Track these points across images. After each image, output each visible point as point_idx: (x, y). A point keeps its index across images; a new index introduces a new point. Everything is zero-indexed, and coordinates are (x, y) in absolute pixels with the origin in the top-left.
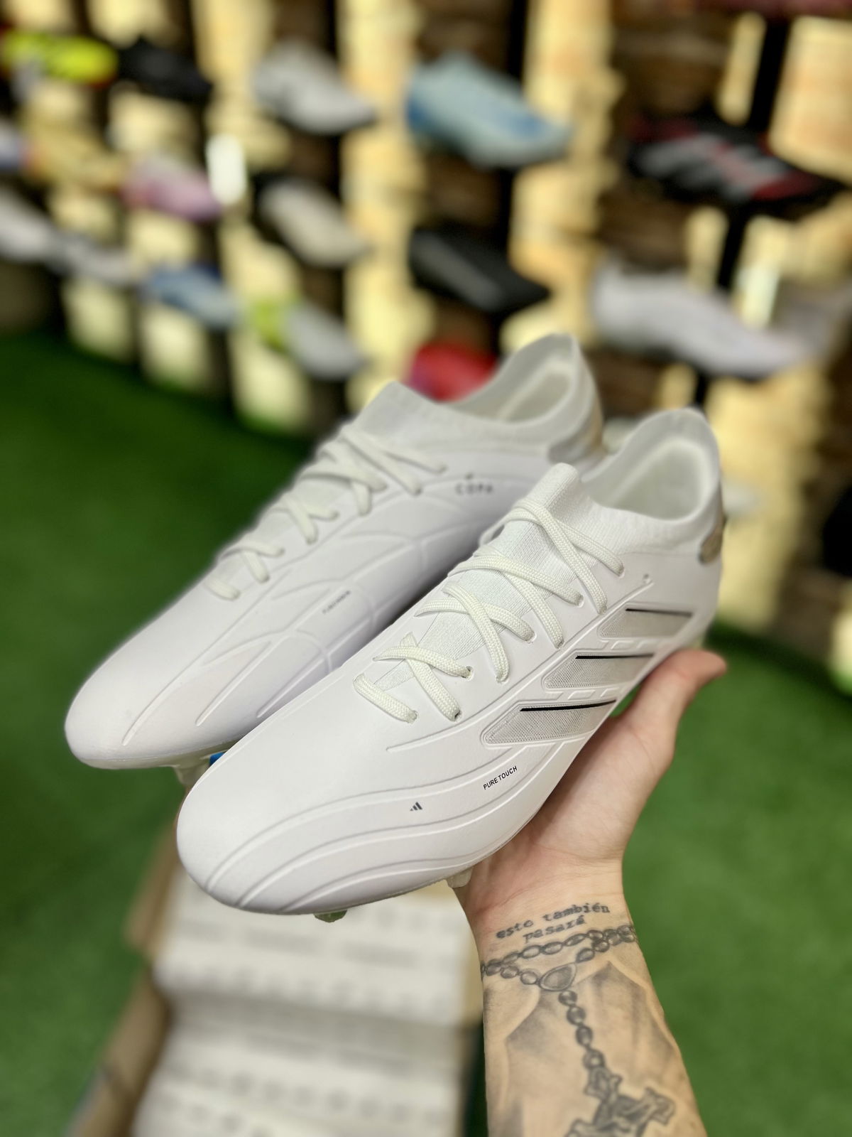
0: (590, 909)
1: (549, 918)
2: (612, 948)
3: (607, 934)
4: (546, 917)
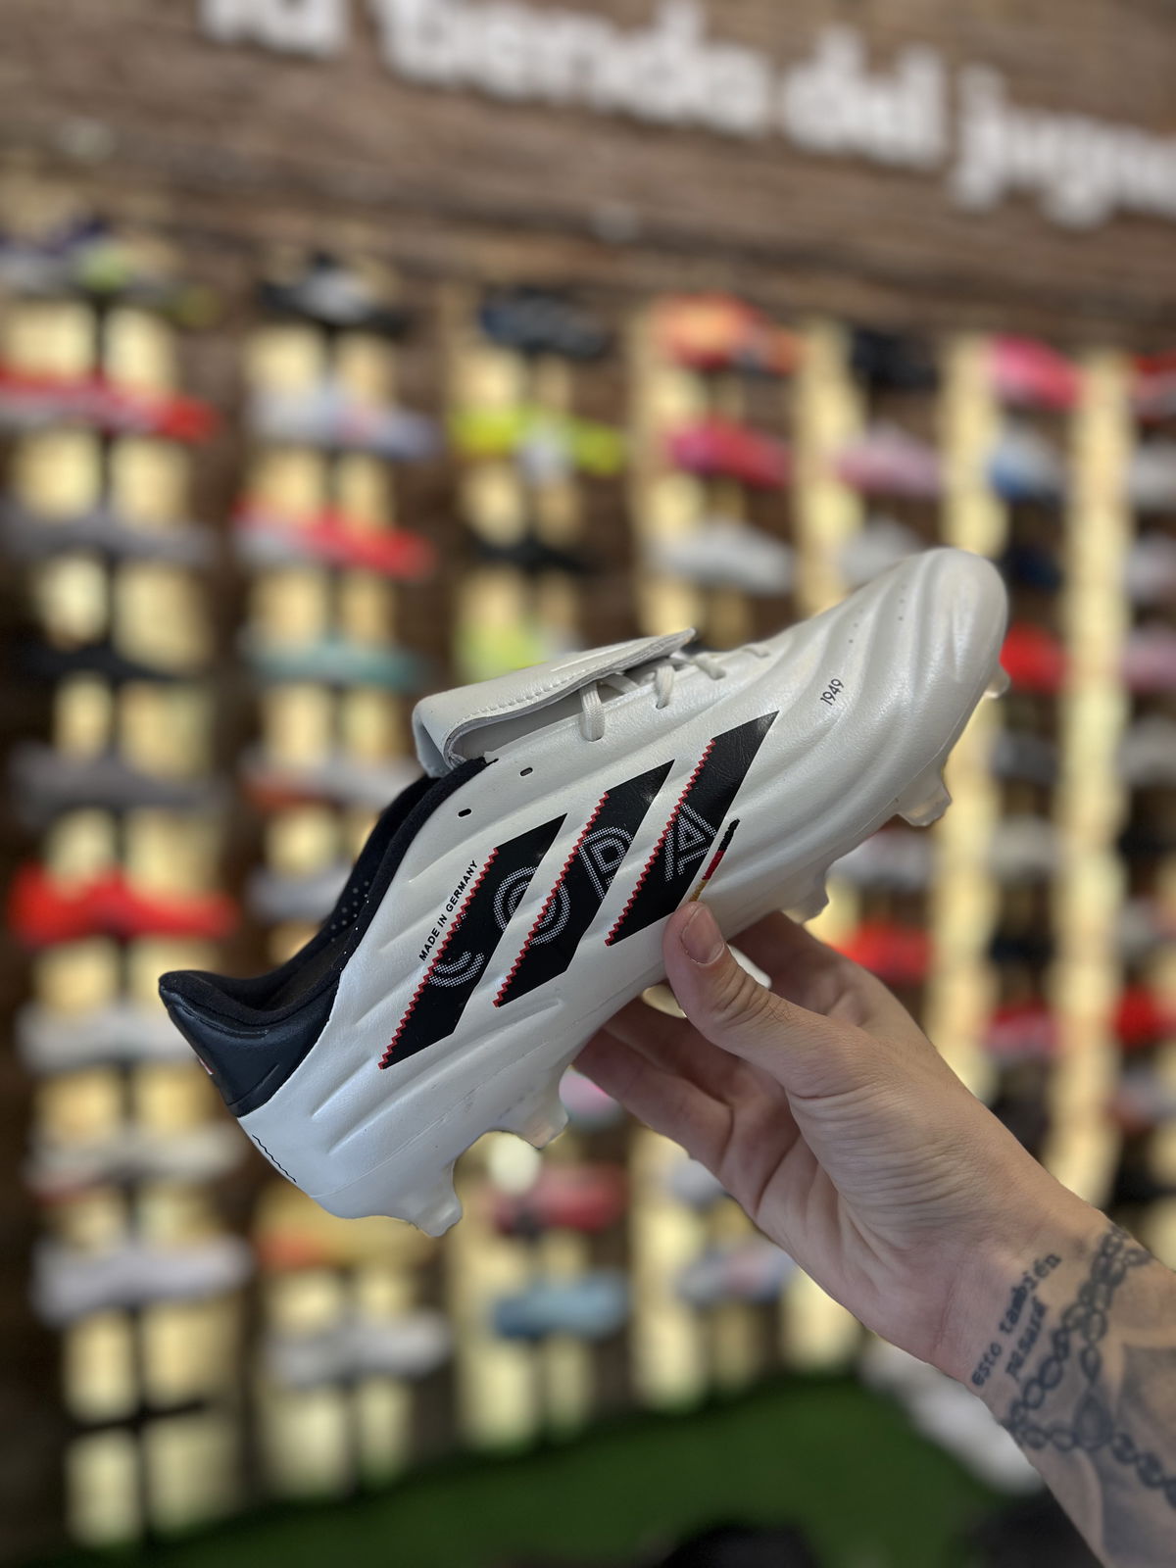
0: (1035, 1278)
1: (1008, 1325)
2: (1110, 1314)
3: (1086, 1299)
4: (1002, 1327)
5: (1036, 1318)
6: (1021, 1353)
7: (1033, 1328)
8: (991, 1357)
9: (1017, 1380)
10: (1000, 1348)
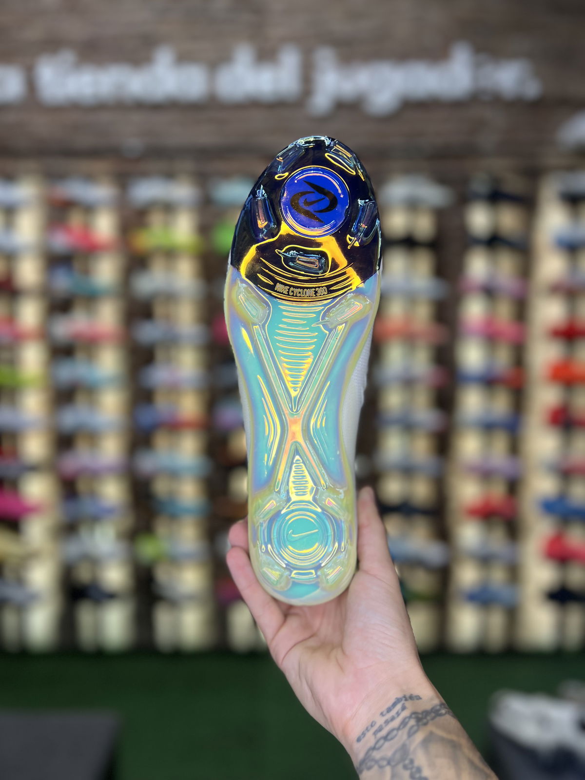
0: (408, 698)
5: (399, 712)
6: (384, 725)
7: (396, 716)
8: (369, 729)
9: (376, 737)
10: (375, 723)
